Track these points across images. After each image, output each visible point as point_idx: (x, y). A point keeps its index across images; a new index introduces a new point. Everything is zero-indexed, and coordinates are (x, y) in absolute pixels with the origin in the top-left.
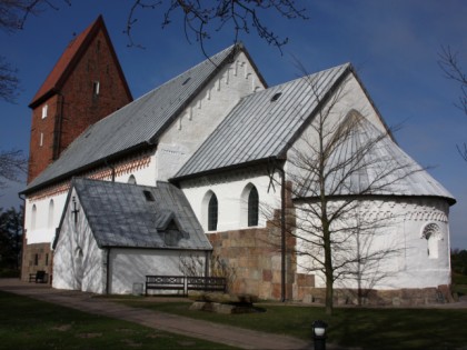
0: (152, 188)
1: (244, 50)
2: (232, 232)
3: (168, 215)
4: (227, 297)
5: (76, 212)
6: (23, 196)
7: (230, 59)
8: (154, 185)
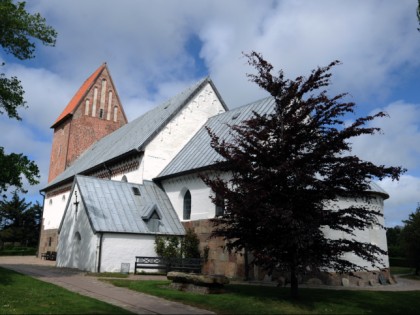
0: (139, 185)
1: (210, 83)
2: (203, 221)
3: (152, 206)
4: (201, 278)
5: (77, 204)
6: (43, 193)
7: (200, 88)
8: (141, 182)
